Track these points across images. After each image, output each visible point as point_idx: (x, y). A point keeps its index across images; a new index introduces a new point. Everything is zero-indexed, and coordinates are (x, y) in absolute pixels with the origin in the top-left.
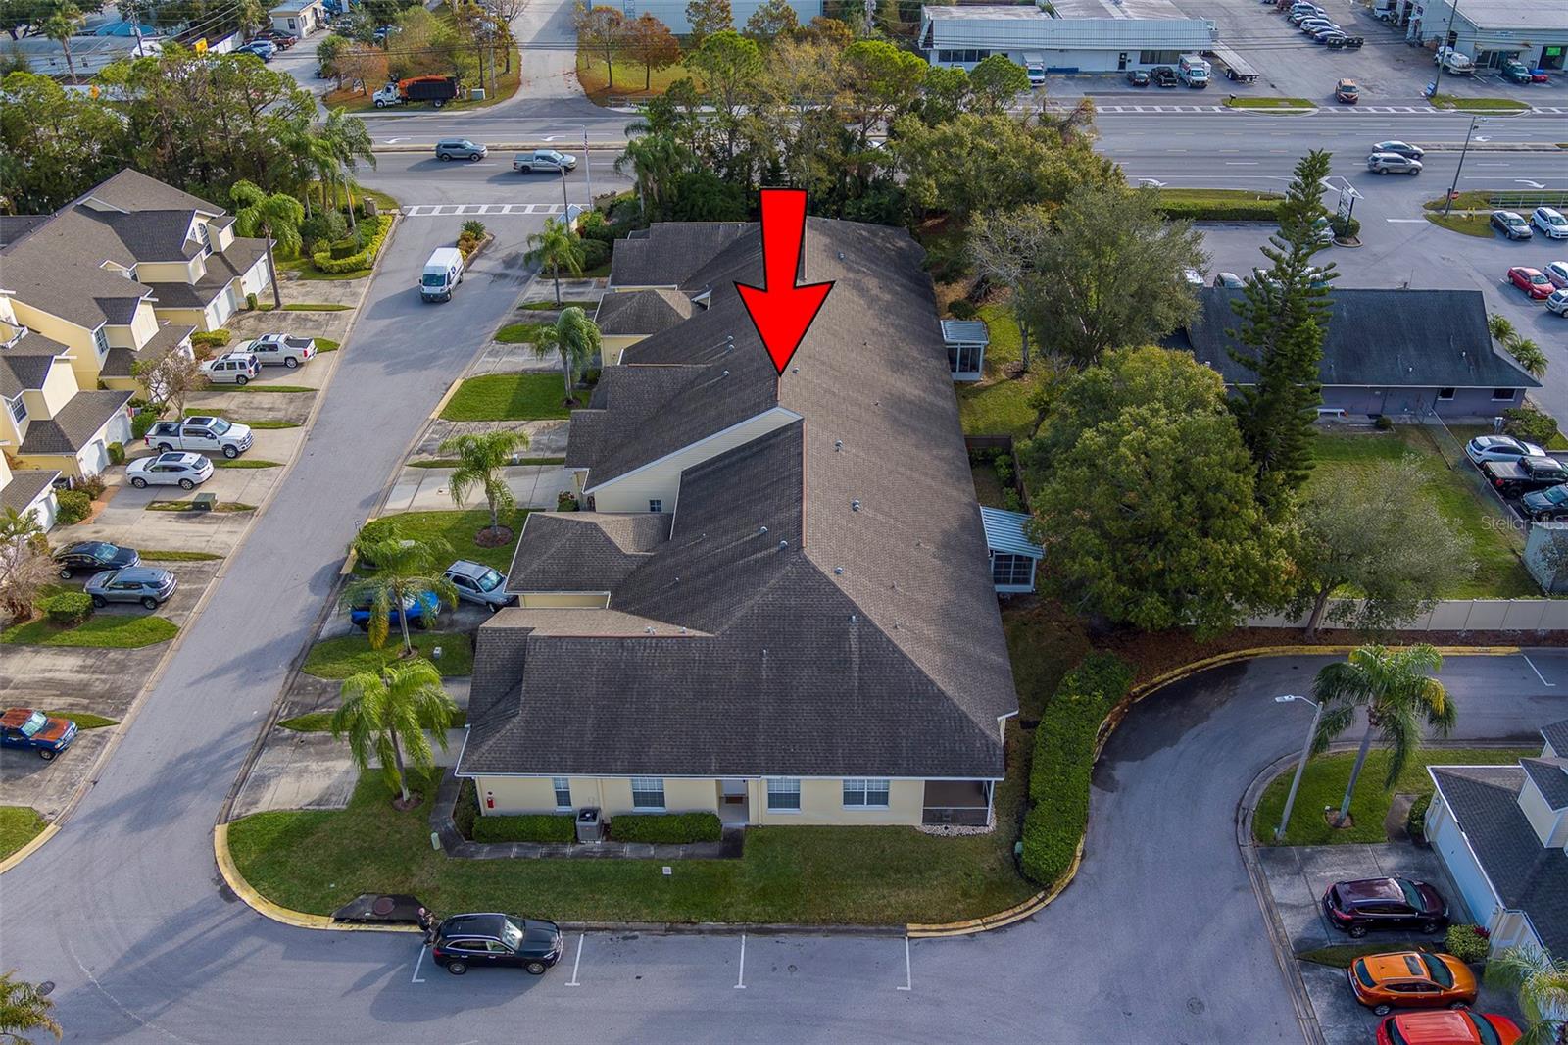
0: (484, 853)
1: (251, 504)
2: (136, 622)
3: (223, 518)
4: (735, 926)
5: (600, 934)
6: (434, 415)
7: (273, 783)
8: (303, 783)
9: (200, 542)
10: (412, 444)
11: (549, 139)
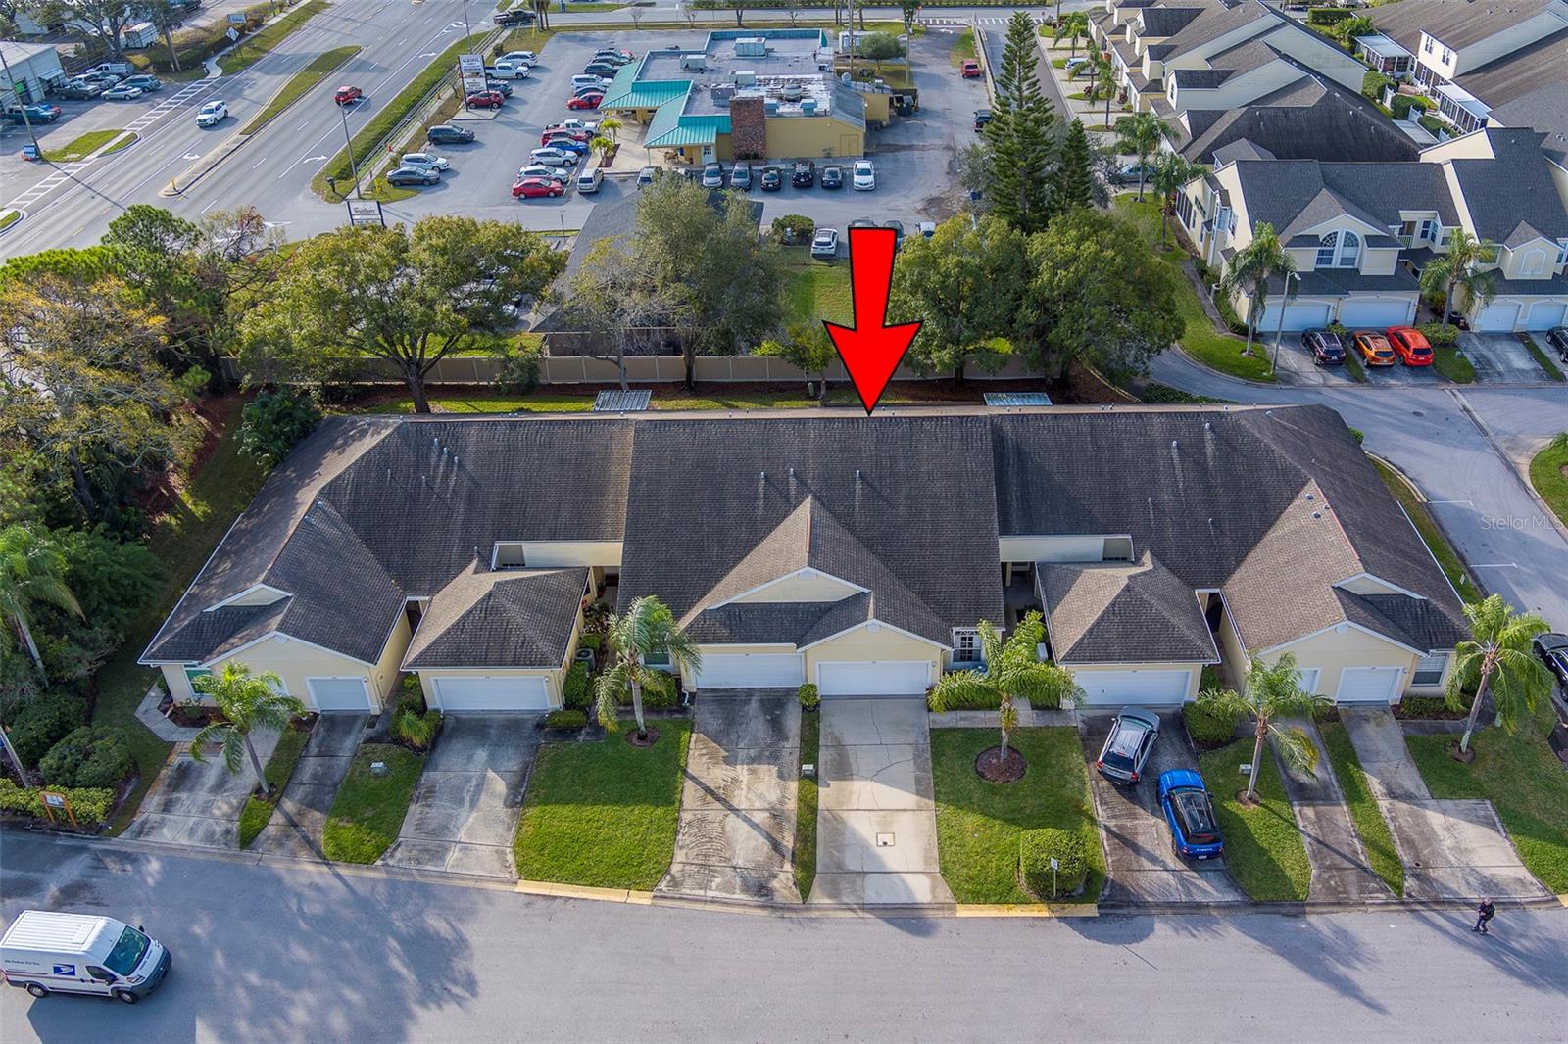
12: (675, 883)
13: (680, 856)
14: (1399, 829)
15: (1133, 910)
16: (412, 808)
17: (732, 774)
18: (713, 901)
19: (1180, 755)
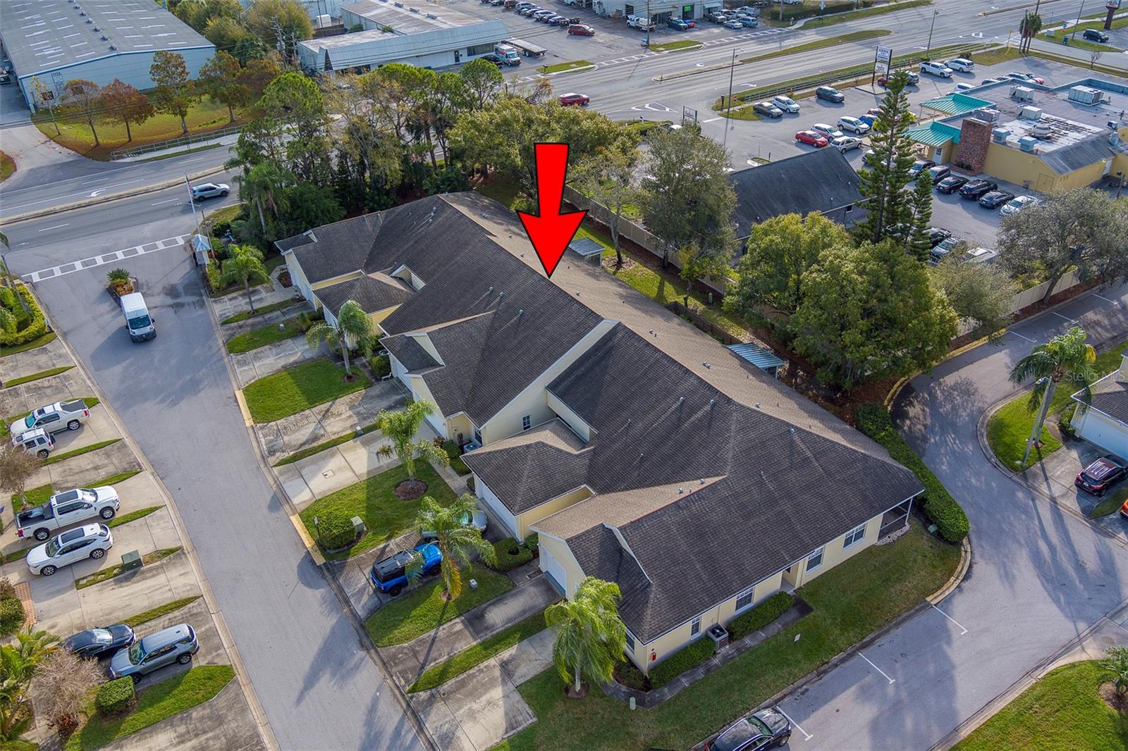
0: (668, 694)
1: (173, 546)
2: (186, 678)
3: (162, 566)
4: (849, 650)
5: (786, 700)
6: (249, 422)
7: (459, 733)
8: (482, 721)
9: (163, 593)
10: (257, 450)
11: (94, 194)
12: (263, 427)
13: (280, 421)
14: (472, 676)
17: (344, 412)
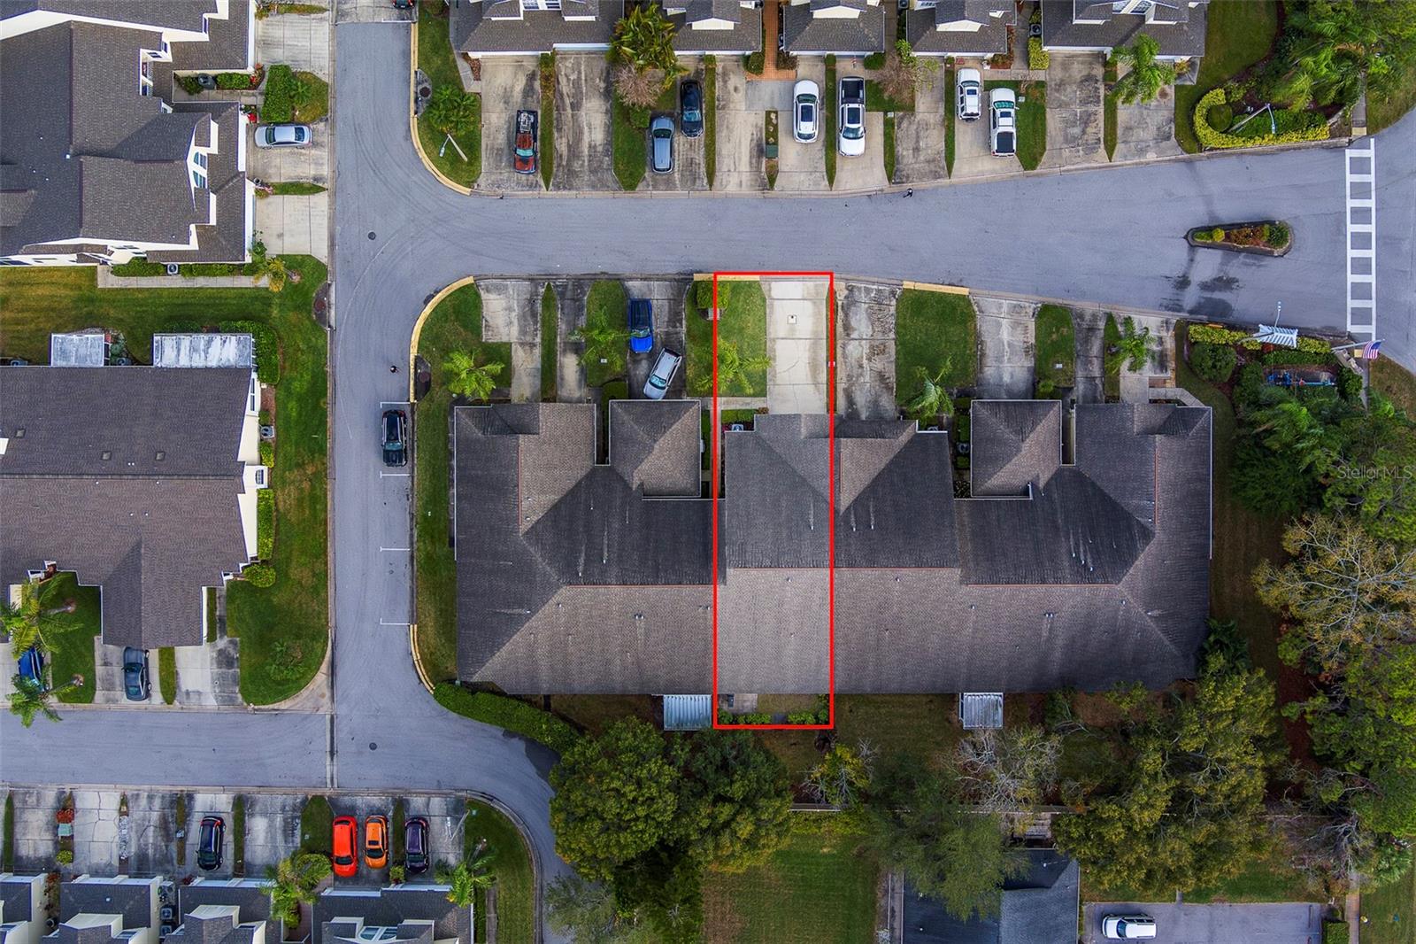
1: (777, 185)
3: (758, 171)
4: (415, 545)
6: (909, 285)
7: (503, 294)
8: (502, 312)
12: (893, 293)
13: (893, 309)
14: (536, 323)
15: (677, 277)
16: (1033, 341)
17: (871, 364)
18: (874, 283)
19: (635, 375)
